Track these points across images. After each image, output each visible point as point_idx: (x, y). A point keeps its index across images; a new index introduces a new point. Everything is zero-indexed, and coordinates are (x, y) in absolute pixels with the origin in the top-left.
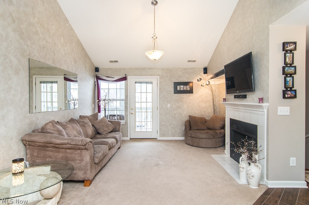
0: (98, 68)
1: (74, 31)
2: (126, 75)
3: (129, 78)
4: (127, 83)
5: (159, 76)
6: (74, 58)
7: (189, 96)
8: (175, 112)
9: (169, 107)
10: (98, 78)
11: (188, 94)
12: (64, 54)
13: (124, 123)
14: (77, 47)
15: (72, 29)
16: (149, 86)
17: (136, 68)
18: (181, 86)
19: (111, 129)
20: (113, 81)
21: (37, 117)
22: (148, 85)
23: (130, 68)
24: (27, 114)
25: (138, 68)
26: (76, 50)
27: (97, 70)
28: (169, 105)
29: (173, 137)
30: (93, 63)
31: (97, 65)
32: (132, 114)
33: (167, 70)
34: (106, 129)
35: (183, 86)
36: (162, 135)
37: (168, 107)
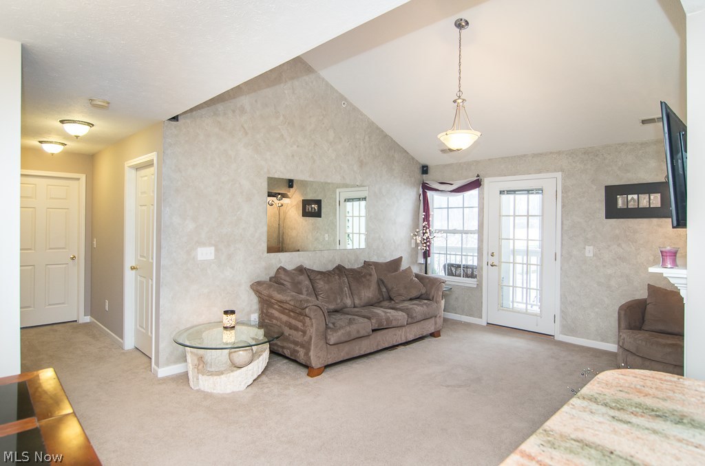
0: (427, 166)
1: (359, 111)
2: (478, 176)
3: (486, 182)
4: (483, 194)
5: (560, 173)
6: (359, 158)
7: (659, 226)
8: (609, 272)
9: (592, 255)
10: (426, 187)
11: (655, 221)
12: (333, 158)
13: (475, 286)
14: (367, 138)
15: (355, 109)
16: (535, 199)
17: (502, 158)
18: (630, 197)
19: (415, 293)
20: (451, 191)
21: (280, 260)
22: (531, 196)
23: (489, 159)
24: (263, 254)
25: (507, 157)
26: (364, 143)
27: (425, 170)
28: (589, 251)
29: (603, 340)
30: (413, 159)
31: (424, 161)
32: (492, 266)
33: (585, 153)
34: (402, 291)
35: (635, 196)
36: (569, 329)
37: (587, 255)
